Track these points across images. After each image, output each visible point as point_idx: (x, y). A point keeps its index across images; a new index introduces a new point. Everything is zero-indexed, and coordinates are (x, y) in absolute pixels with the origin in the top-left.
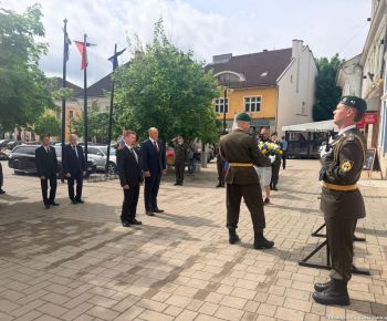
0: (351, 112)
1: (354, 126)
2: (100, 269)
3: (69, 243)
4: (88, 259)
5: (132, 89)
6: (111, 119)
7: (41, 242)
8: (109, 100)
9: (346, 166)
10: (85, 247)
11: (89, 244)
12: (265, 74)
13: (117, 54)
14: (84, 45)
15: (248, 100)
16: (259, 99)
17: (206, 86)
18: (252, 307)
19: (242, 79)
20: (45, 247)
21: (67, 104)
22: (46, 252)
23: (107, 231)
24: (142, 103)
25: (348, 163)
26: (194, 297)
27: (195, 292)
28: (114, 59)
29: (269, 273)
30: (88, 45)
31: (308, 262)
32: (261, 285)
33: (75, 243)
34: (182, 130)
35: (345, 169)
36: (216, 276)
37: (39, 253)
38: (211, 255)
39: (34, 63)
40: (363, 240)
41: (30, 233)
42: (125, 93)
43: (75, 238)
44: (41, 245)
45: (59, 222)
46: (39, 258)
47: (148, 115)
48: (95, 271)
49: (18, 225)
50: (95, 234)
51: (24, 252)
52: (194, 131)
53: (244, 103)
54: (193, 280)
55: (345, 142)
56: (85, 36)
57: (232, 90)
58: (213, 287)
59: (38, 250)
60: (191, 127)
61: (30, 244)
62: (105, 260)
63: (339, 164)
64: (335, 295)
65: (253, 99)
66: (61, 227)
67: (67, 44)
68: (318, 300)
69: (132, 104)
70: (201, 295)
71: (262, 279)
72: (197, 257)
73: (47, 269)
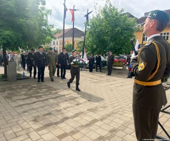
3: (35, 97)
6: (84, 44)
9: (141, 66)
10: (41, 99)
11: (43, 98)
13: (88, 14)
14: (73, 11)
15: (162, 34)
16: (168, 34)
23: (56, 93)
26: (57, 137)
27: (61, 133)
28: (87, 16)
29: (112, 131)
30: (75, 10)
32: (100, 138)
33: (37, 97)
34: (115, 48)
35: (140, 69)
36: (82, 126)
37: (20, 99)
38: (90, 113)
39: (46, 18)
41: (27, 90)
44: (25, 96)
45: (43, 87)
50: (51, 94)
52: (121, 49)
54: (68, 126)
56: (74, 6)
61: (22, 95)
62: (41, 107)
65: (165, 34)
66: (41, 89)
67: (65, 10)
71: (105, 134)
73: (15, 107)
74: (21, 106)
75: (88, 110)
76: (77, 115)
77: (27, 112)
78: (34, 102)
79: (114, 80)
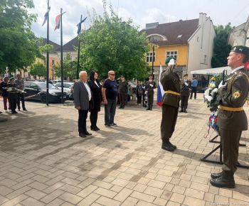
0: (240, 56)
1: (243, 67)
2: (70, 161)
3: (50, 144)
4: (63, 154)
5: (91, 45)
6: (79, 65)
7: (32, 143)
8: (77, 53)
9: (236, 95)
10: (61, 146)
11: (63, 144)
12: (180, 36)
13: (82, 22)
15: (168, 53)
16: (176, 53)
17: (140, 43)
18: (169, 188)
19: (165, 39)
20: (35, 146)
21: (50, 56)
22: (36, 149)
24: (98, 55)
25: (238, 93)
26: (131, 180)
27: (131, 176)
29: (181, 166)
31: (207, 159)
32: (175, 173)
33: (54, 144)
34: (125, 72)
35: (236, 97)
36: (145, 166)
37: (31, 150)
38: (142, 153)
39: (28, 27)
40: (244, 146)
41: (25, 137)
42: (87, 48)
43: (55, 140)
44: (33, 144)
45: (44, 131)
46: (31, 152)
47: (102, 63)
48: (66, 162)
49: (18, 132)
50: (67, 138)
51: (21, 149)
52: (132, 73)
53: (166, 55)
54: (130, 168)
55: (236, 78)
56: (62, 9)
57: (158, 46)
58: (143, 174)
59: (30, 148)
60: (130, 71)
61: (25, 144)
62: (73, 155)
63: (231, 93)
64: (225, 181)
65: (172, 53)
66: (46, 133)
68: (214, 184)
69: (92, 55)
70: (135, 179)
71: (176, 169)
72: (133, 154)
73: (36, 160)
74: (41, 157)
75: (136, 150)
76: (129, 157)
77: (61, 163)
78: (57, 151)
79: (135, 114)
